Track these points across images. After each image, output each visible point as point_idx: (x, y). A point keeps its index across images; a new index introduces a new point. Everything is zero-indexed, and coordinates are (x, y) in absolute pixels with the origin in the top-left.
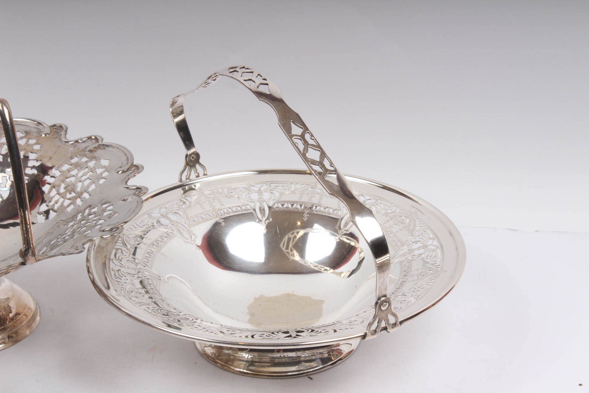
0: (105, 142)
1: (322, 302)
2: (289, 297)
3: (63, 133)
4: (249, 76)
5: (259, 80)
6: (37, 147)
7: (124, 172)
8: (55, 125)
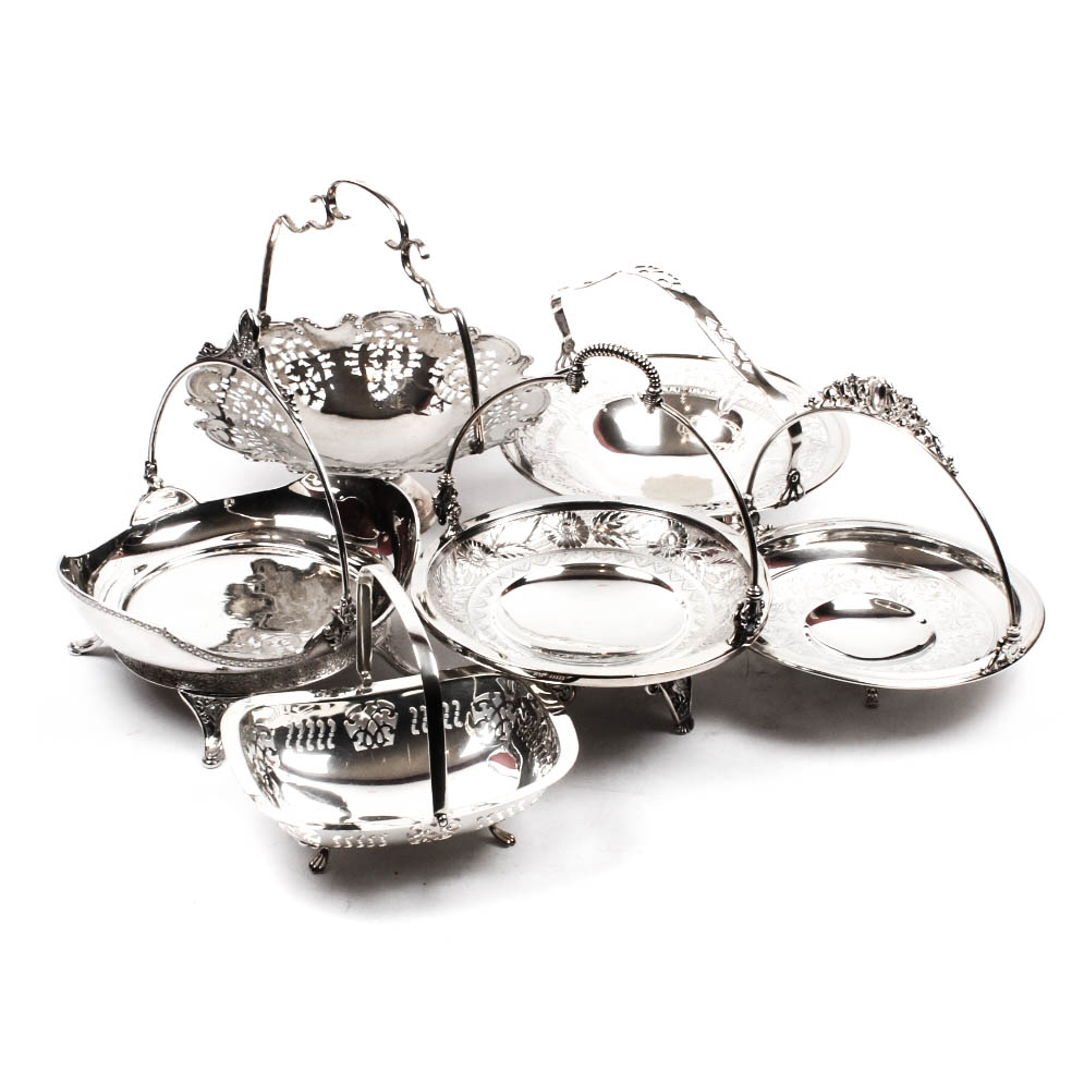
0: (483, 333)
1: (711, 480)
2: (677, 477)
3: (437, 325)
4: (661, 276)
5: (672, 280)
6: (415, 340)
7: (514, 363)
8: (427, 317)
